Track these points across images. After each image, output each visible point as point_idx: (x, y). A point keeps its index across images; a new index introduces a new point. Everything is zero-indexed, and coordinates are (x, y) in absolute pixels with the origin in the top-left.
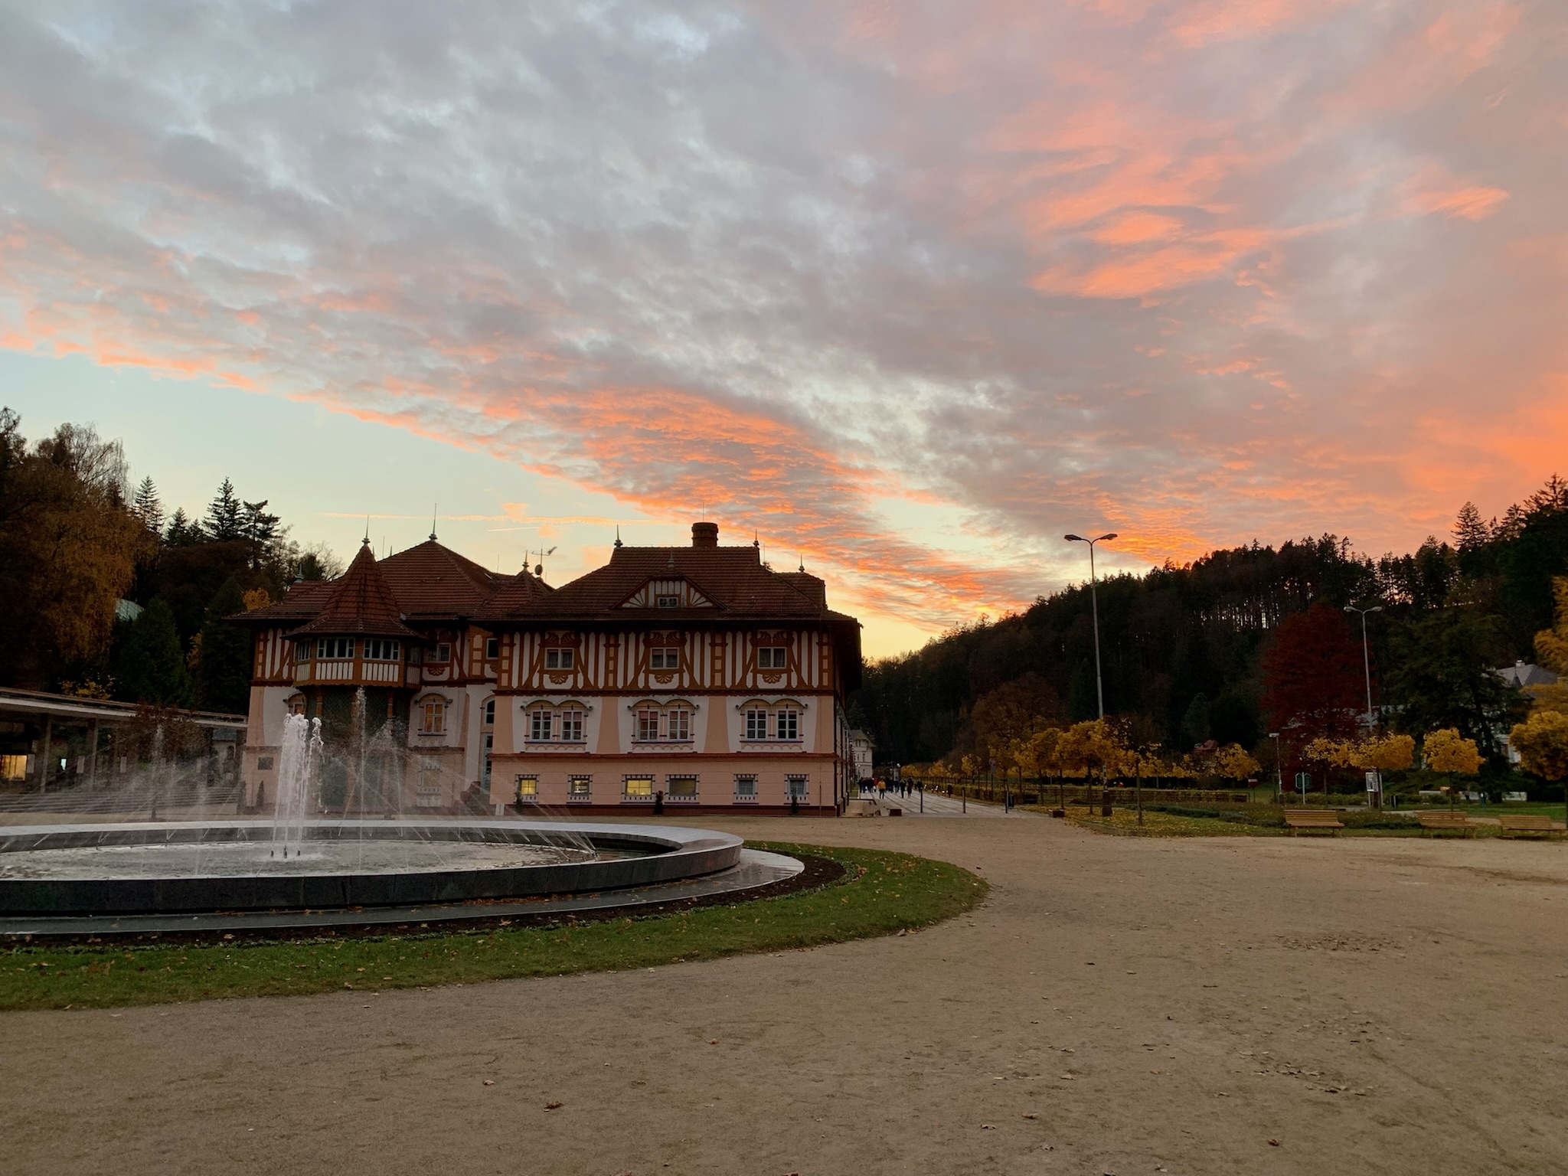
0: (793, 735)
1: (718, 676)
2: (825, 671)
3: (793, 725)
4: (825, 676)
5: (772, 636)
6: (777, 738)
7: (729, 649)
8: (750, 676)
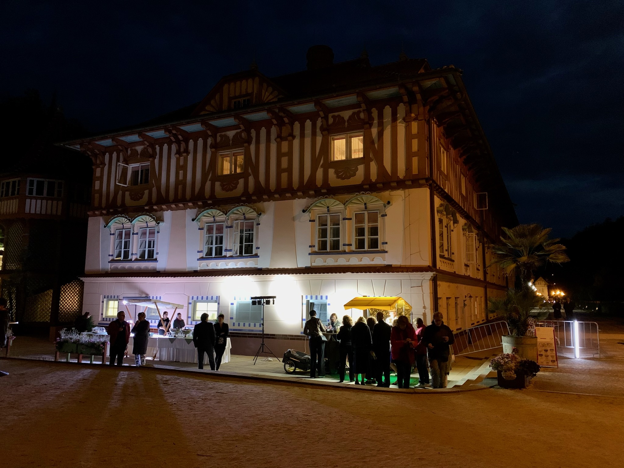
0: (374, 244)
1: (284, 176)
2: (415, 154)
3: (374, 231)
4: (415, 160)
5: (346, 118)
6: (353, 248)
7: (296, 143)
8: (320, 173)
